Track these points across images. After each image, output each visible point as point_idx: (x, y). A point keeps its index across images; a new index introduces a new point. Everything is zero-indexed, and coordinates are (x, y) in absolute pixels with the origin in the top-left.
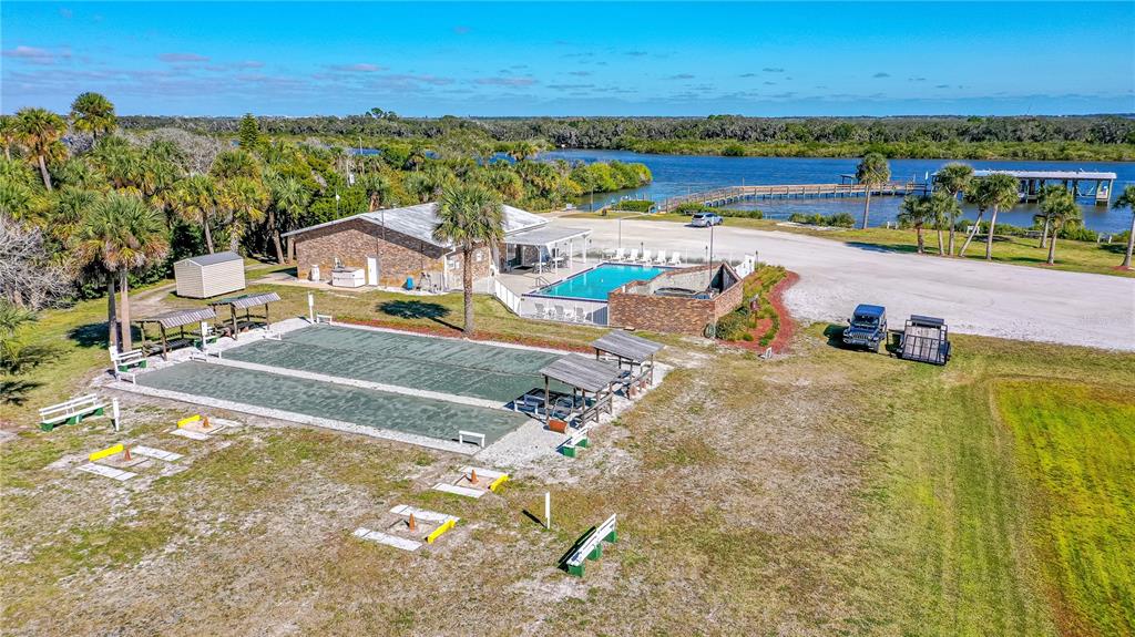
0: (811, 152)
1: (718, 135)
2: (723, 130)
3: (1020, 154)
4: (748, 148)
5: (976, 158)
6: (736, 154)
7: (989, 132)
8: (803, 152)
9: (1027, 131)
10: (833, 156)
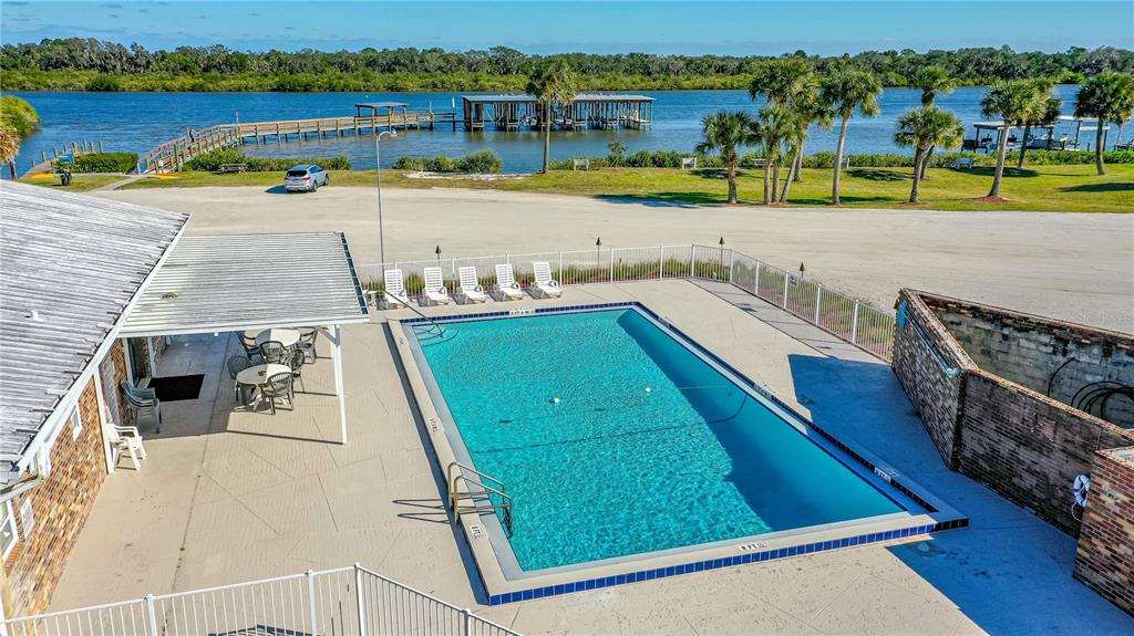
0: (211, 86)
1: (66, 65)
2: (73, 58)
3: (439, 85)
4: (125, 81)
5: (398, 90)
6: (108, 89)
7: (397, 62)
8: (201, 86)
9: (434, 62)
10: (239, 90)
